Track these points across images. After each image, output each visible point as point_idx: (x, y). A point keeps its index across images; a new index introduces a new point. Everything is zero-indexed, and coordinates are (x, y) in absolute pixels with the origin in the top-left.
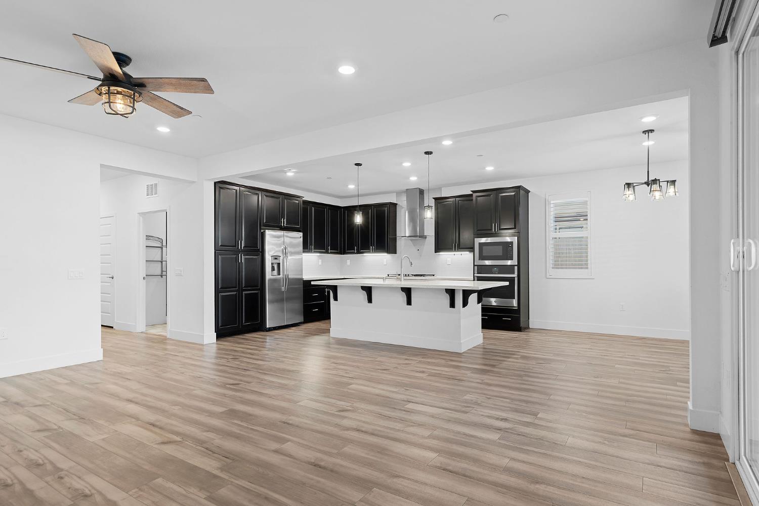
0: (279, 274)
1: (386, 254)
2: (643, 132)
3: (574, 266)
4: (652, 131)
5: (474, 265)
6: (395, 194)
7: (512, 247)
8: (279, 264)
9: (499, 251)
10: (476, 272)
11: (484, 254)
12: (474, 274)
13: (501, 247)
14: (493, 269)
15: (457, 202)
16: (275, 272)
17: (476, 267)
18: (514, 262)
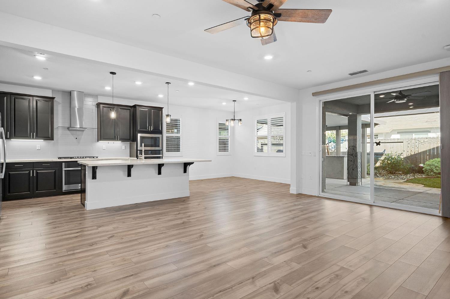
2: (233, 101)
3: (175, 151)
4: (236, 101)
7: (159, 140)
13: (153, 140)
18: (160, 148)
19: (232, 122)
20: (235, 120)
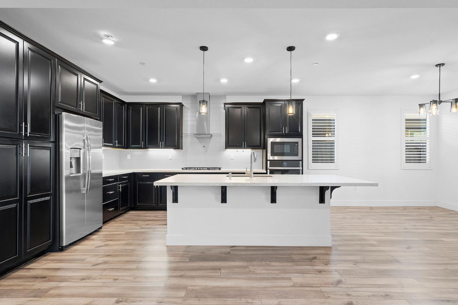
0: (78, 171)
1: (173, 150)
2: (436, 65)
3: (326, 161)
4: (443, 64)
7: (298, 146)
8: (78, 159)
10: (268, 166)
11: (275, 151)
13: (288, 146)
14: (284, 163)
16: (74, 170)
17: (269, 162)
18: (299, 158)
19: (434, 106)
20: (440, 102)
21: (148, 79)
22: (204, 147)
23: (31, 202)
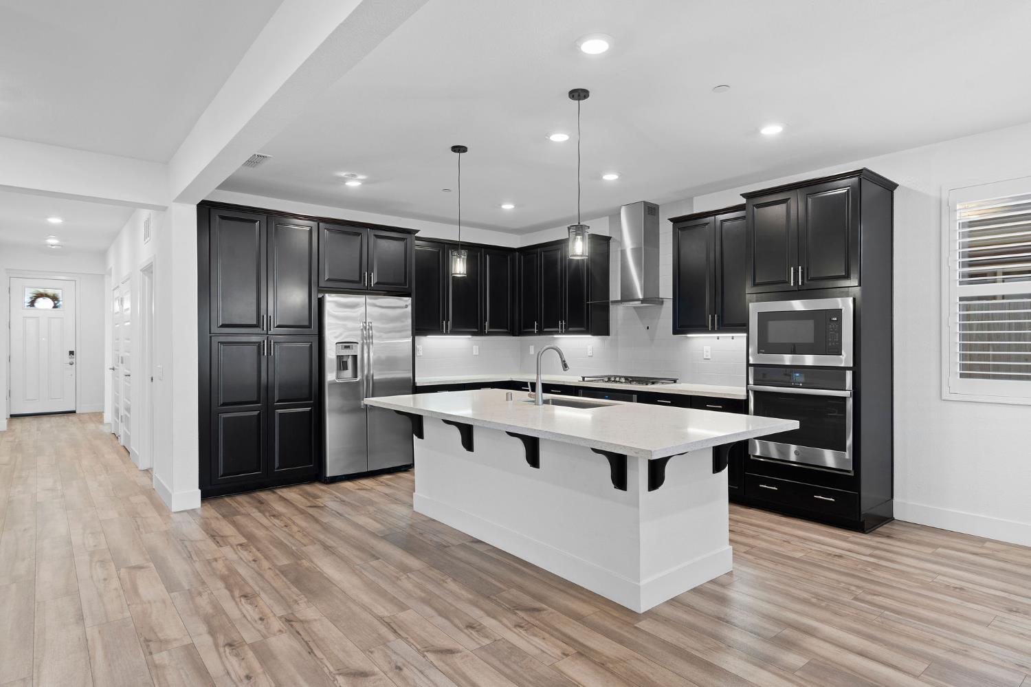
0: (355, 376)
5: (748, 365)
6: (608, 218)
7: (839, 322)
8: (355, 357)
9: (806, 332)
10: (751, 381)
11: (772, 338)
12: (748, 383)
13: (810, 324)
14: (794, 375)
15: (718, 223)
16: (348, 374)
17: (751, 369)
18: (845, 358)
21: (500, 205)
22: (648, 328)
23: (280, 411)
